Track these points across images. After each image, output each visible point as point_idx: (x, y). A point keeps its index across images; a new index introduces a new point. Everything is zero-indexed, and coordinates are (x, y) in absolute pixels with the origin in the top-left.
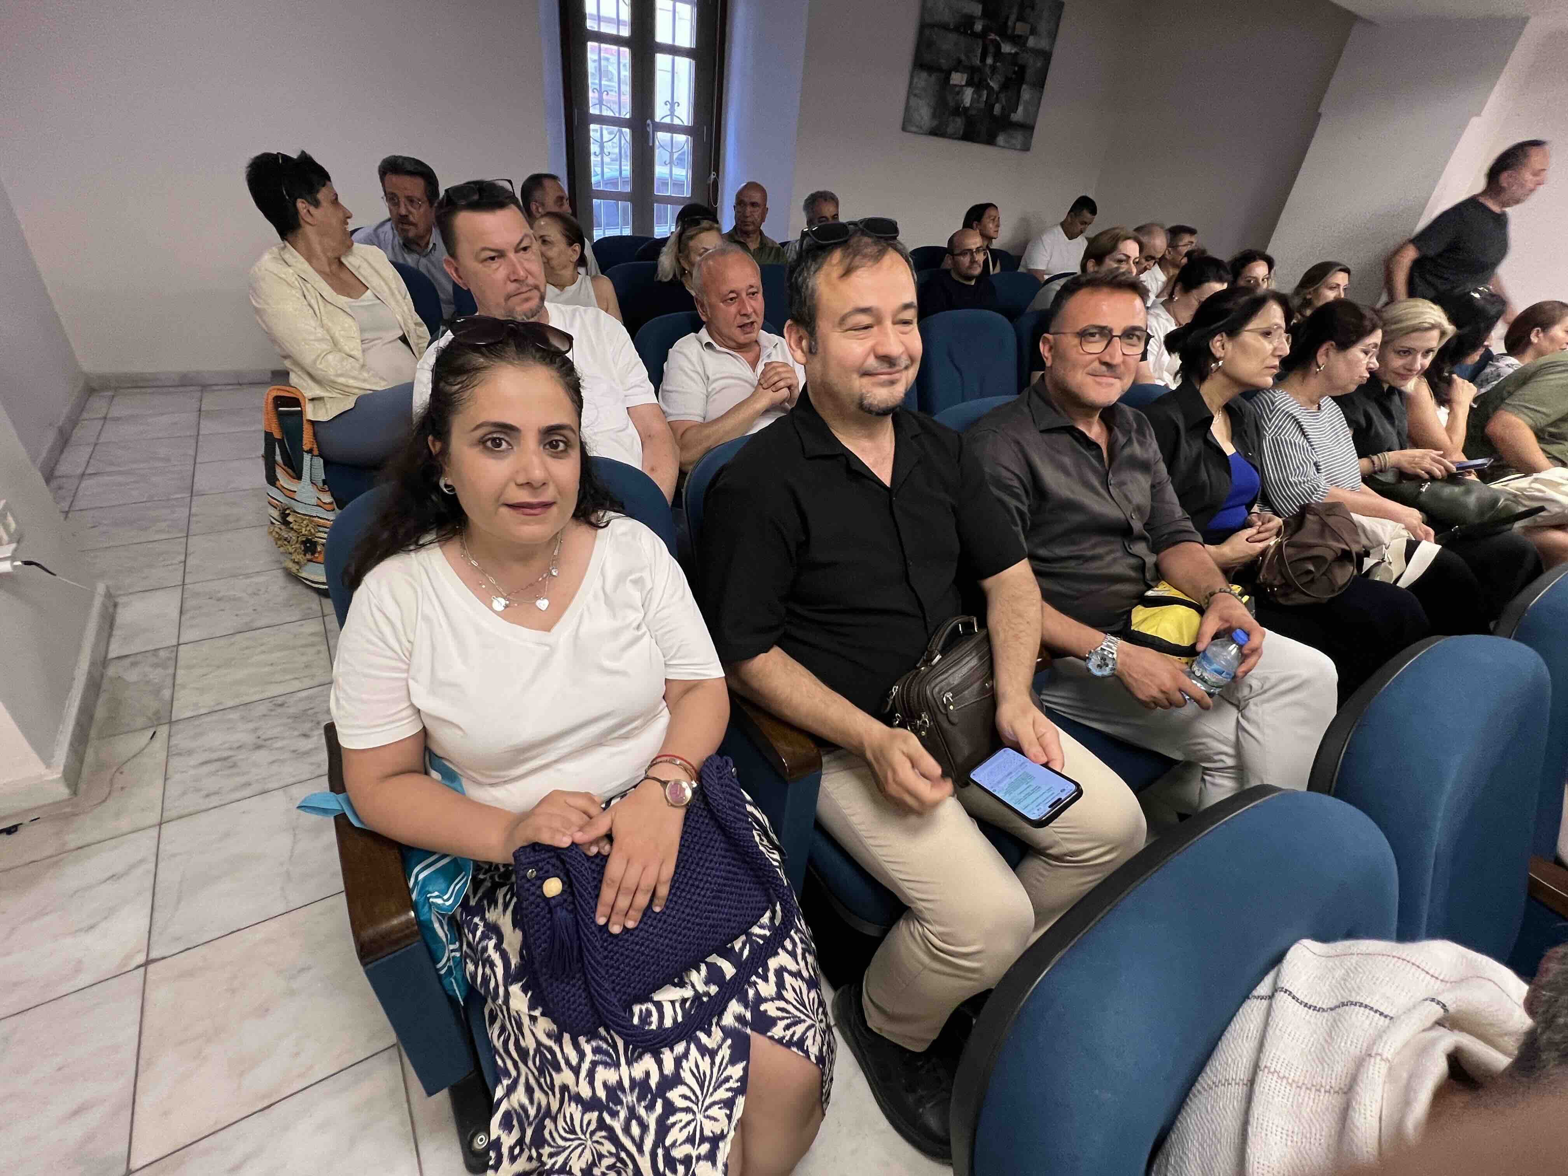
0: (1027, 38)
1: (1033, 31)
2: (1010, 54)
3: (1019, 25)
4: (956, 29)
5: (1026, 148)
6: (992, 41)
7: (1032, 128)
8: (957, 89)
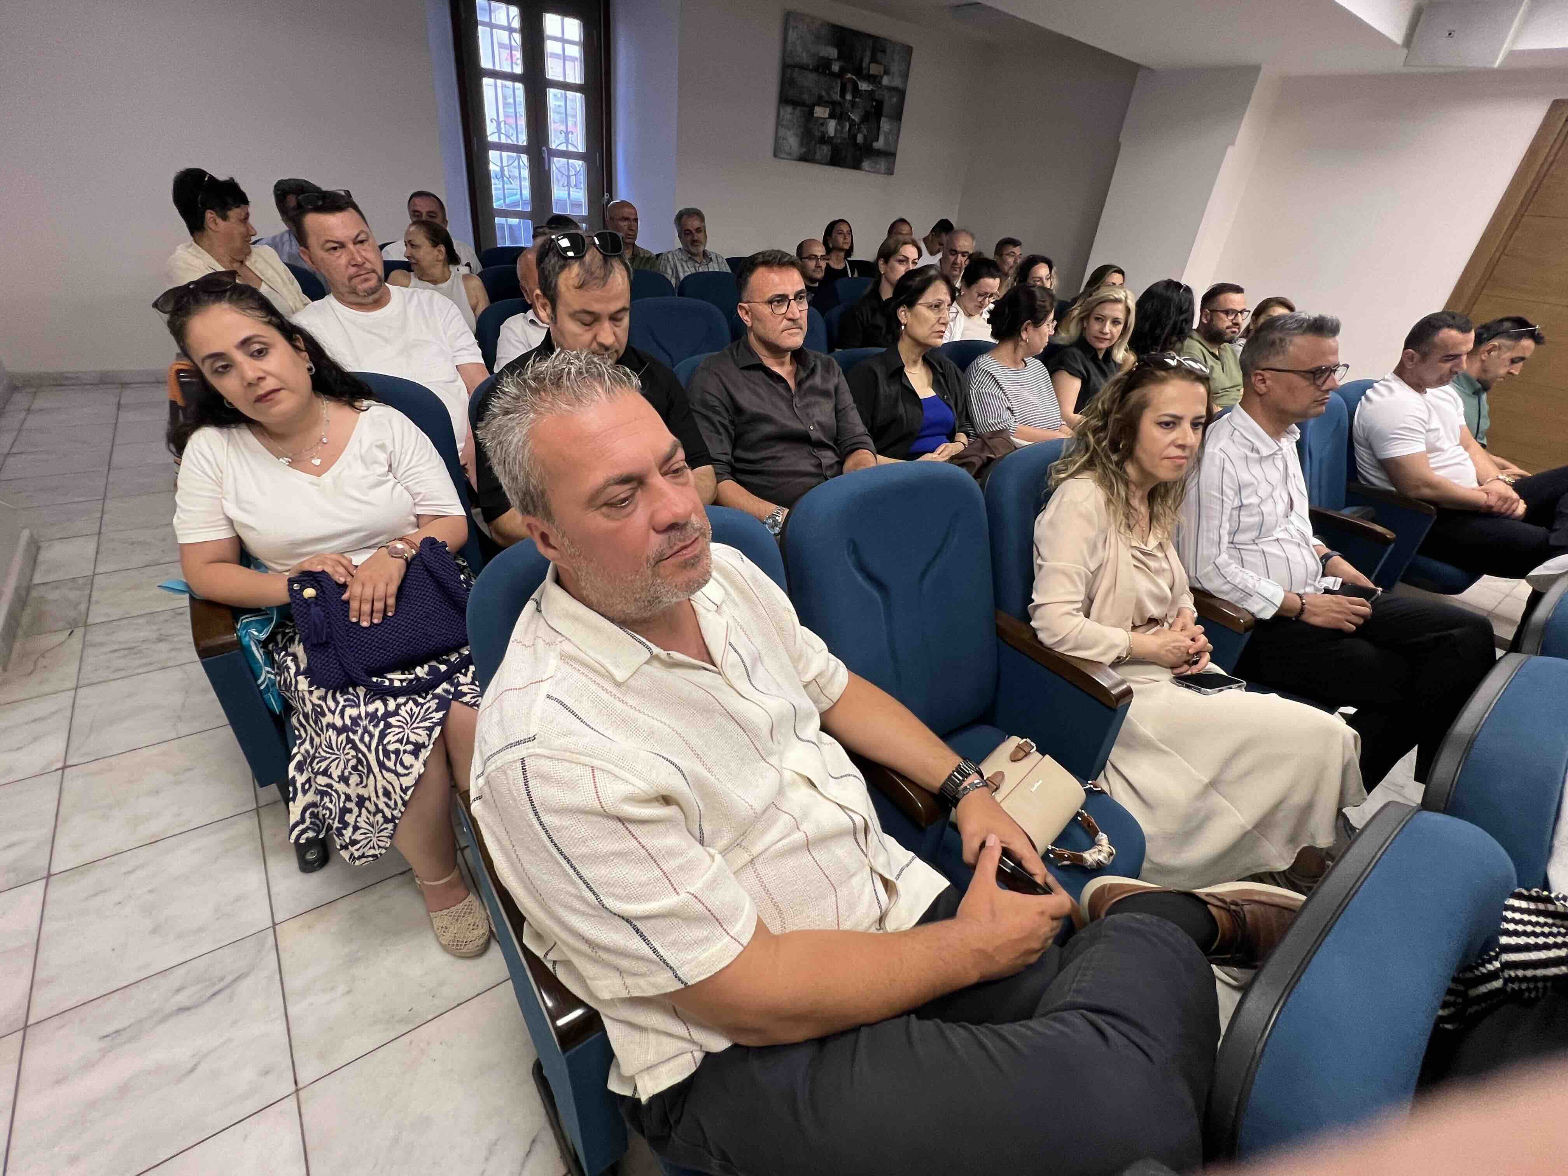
0: (882, 78)
1: (886, 72)
2: (866, 91)
3: (873, 66)
4: (816, 70)
5: (890, 172)
6: (850, 79)
7: (894, 155)
8: (821, 121)
